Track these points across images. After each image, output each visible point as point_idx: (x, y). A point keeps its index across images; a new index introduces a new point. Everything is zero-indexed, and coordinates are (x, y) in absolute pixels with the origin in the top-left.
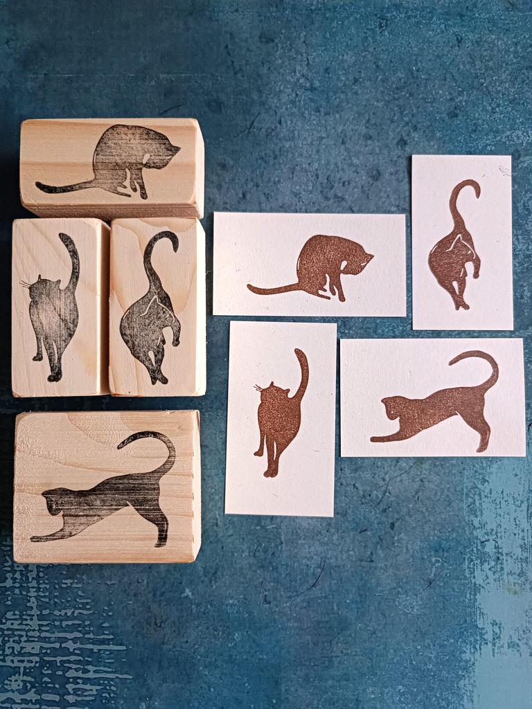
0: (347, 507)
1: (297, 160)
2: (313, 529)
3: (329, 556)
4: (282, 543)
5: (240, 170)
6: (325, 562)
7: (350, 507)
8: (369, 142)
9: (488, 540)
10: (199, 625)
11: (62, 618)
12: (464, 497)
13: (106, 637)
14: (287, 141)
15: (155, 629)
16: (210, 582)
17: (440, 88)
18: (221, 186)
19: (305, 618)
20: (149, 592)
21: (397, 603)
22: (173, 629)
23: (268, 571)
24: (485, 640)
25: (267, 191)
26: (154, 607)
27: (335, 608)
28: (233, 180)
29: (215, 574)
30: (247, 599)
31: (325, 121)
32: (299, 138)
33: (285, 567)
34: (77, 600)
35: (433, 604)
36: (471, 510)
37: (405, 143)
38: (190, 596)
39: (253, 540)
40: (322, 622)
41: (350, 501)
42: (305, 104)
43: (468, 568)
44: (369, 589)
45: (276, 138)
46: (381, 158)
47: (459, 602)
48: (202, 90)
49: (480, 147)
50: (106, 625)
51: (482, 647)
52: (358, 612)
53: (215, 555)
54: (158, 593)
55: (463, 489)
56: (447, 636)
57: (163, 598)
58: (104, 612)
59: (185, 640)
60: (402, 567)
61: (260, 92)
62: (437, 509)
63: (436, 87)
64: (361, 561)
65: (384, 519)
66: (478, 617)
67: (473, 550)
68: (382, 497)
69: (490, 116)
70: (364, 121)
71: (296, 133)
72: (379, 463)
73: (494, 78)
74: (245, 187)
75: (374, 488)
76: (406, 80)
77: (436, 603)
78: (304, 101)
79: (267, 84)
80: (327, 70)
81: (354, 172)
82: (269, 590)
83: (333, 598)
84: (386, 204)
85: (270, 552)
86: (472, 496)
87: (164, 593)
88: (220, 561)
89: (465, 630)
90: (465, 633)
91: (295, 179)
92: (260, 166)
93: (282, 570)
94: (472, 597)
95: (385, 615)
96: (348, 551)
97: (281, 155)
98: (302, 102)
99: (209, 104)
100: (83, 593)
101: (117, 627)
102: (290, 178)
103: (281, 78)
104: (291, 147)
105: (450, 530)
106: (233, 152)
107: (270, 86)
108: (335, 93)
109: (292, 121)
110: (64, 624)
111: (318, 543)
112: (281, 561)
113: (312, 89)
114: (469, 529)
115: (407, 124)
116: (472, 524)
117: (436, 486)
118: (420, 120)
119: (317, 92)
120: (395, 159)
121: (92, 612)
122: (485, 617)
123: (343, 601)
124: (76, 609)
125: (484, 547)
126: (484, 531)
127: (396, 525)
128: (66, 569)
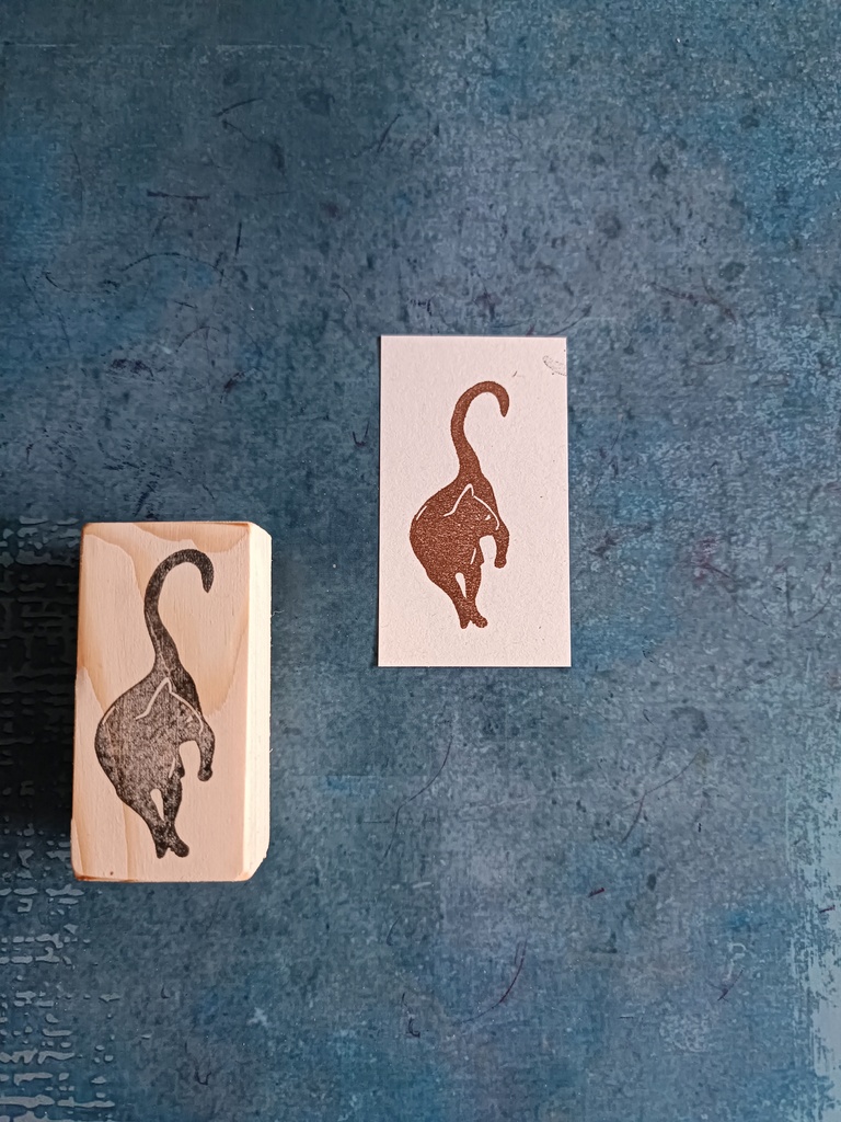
0: (566, 846)
1: (468, 199)
2: (502, 889)
3: (531, 941)
4: (442, 917)
5: (362, 216)
6: (524, 953)
7: (570, 846)
8: (600, 168)
9: (832, 908)
10: (282, 1079)
11: (14, 1067)
12: (786, 825)
13: (99, 1104)
14: (449, 165)
15: (195, 1088)
16: (304, 995)
17: (726, 76)
18: (327, 244)
19: (487, 1064)
20: (185, 1017)
21: (662, 1032)
22: (231, 1088)
23: (416, 973)
24: (830, 1100)
25: (412, 255)
26: (194, 1045)
27: (545, 1043)
28: (351, 233)
29: (312, 979)
30: (375, 1028)
31: (520, 130)
32: (472, 160)
33: (448, 963)
34: (45, 1031)
35: (730, 1032)
36: (800, 850)
37: (665, 170)
38: (265, 1024)
39: (386, 911)
40: (519, 1072)
41: (571, 833)
42: (481, 100)
43: (797, 961)
44: (608, 1004)
45: (430, 160)
46: (621, 198)
47: (780, 1025)
48: (293, 74)
49: (801, 180)
50: (100, 1080)
51: (823, 1113)
52: (587, 1050)
53: (312, 942)
54: (202, 1017)
55: (783, 810)
56: (758, 1094)
57: (210, 1028)
58: (96, 1056)
59: (254, 1109)
60: (671, 962)
61: (400, 77)
62: (736, 850)
63: (719, 73)
64: (594, 951)
65: (635, 869)
66: (816, 1055)
67: (804, 927)
68: (632, 827)
69: (817, 125)
70: (590, 132)
71: (466, 150)
72: (625, 762)
73: (822, 60)
74: (373, 247)
75: (616, 809)
76: (664, 60)
77: (737, 1030)
78: (481, 93)
79: (414, 64)
80: (521, 41)
81: (572, 222)
82: (417, 1011)
83: (540, 1023)
84: (631, 280)
85: (419, 935)
86: (801, 822)
87: (213, 1016)
88: (323, 954)
89: (791, 1082)
90: (792, 1087)
91: (465, 233)
92: (399, 211)
93: (442, 970)
94: (804, 1017)
95: (639, 1056)
96: (568, 930)
97: (437, 190)
98: (477, 97)
99: (306, 99)
100: (56, 1017)
101: (122, 1085)
102: (454, 232)
103: (438, 53)
104: (457, 176)
105: (760, 888)
106: (350, 183)
107: (418, 66)
108: (536, 82)
109: (458, 129)
110: (19, 1078)
111: (510, 915)
112: (439, 953)
113: (495, 73)
114: (797, 886)
115: (668, 137)
116: (803, 877)
117: (733, 804)
118: (691, 131)
119: (502, 78)
120: (648, 198)
121: (72, 1055)
122: (829, 1055)
123: (560, 1028)
124: (42, 1048)
125: (824, 920)
126: (825, 890)
127: (659, 880)
128: (23, 971)
